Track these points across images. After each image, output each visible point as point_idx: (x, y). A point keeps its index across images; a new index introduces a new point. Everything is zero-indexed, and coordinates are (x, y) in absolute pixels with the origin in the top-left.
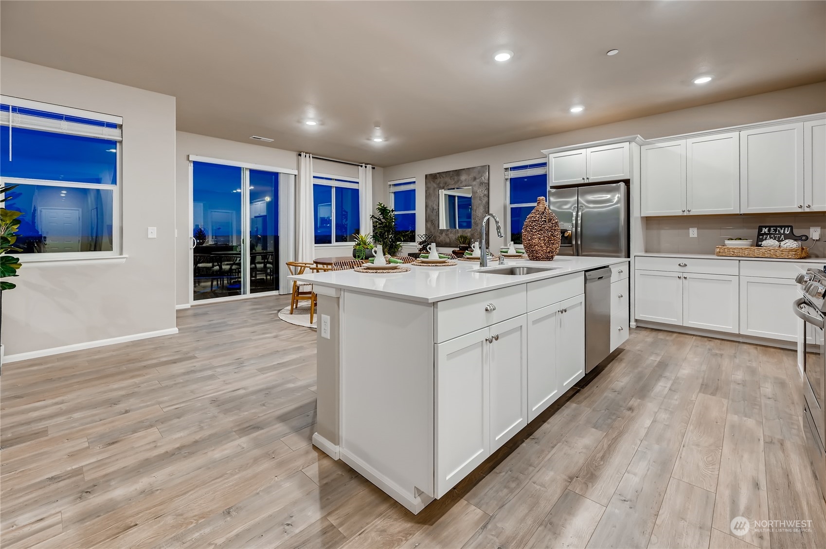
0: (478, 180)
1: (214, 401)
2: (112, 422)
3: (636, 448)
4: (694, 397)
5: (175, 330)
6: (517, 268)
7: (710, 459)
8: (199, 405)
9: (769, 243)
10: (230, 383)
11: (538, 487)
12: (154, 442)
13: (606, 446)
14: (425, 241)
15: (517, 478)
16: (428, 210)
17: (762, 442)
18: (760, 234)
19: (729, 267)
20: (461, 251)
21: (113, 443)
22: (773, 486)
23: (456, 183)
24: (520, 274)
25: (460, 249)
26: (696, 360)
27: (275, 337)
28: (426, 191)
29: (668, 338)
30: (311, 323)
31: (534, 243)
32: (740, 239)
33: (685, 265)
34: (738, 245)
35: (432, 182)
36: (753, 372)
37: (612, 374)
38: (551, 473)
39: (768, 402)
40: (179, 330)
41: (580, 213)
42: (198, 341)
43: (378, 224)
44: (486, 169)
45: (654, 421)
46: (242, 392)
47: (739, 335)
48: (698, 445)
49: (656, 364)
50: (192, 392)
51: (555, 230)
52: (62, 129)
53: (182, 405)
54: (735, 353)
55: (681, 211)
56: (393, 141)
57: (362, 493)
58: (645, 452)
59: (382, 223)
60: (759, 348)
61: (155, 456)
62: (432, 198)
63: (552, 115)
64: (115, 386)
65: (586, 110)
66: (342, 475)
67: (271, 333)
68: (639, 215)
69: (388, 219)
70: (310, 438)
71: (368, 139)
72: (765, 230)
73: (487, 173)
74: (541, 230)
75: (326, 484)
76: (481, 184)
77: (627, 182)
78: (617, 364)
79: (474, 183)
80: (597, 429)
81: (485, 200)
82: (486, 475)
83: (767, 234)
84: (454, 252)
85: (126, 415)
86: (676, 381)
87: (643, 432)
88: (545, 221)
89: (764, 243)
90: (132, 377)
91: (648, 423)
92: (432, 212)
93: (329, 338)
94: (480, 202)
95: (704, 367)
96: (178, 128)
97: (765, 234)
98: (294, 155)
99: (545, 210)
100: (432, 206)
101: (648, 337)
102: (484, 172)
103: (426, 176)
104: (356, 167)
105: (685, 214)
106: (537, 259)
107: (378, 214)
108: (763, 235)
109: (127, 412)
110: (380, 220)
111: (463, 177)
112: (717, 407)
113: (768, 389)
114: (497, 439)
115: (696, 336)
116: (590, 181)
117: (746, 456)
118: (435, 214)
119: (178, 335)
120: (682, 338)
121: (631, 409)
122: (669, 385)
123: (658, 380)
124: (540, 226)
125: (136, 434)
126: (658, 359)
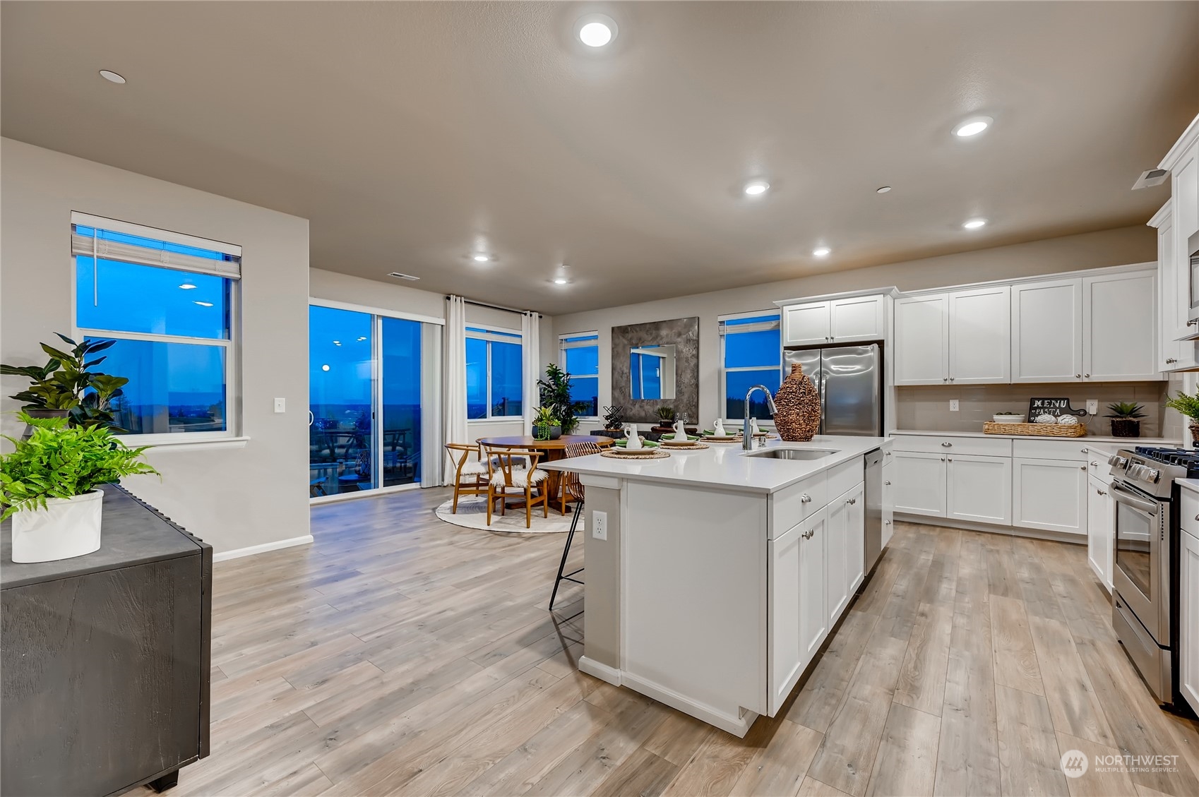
0: (684, 336)
1: (421, 625)
2: (303, 657)
3: (947, 656)
4: (986, 600)
5: (309, 538)
6: (782, 450)
7: (1027, 663)
8: (405, 631)
9: (1045, 418)
10: (426, 605)
11: (861, 702)
12: (377, 677)
13: (914, 656)
14: (612, 414)
15: (833, 694)
16: (616, 374)
17: (1073, 644)
18: (1032, 408)
19: (1000, 447)
20: (663, 428)
21: (324, 682)
22: (1100, 689)
23: (655, 338)
24: (785, 458)
25: (662, 426)
26: (972, 557)
27: (451, 543)
28: (613, 349)
29: (931, 533)
30: (488, 525)
31: (791, 420)
32: (1010, 414)
33: (950, 445)
34: (1009, 420)
35: (621, 338)
36: (1037, 569)
37: (887, 577)
38: (869, 687)
39: (1065, 601)
40: (315, 537)
41: (824, 381)
42: (348, 551)
43: (546, 391)
44: (695, 322)
45: (954, 627)
46: (450, 614)
47: (1012, 528)
48: (1009, 650)
49: (930, 563)
50: (384, 615)
51: (816, 404)
52: (162, 262)
53: (383, 633)
54: (1012, 549)
55: (942, 379)
56: (581, 283)
57: (669, 719)
58: (958, 660)
59: (553, 390)
60: (1034, 541)
61: (390, 694)
62: (622, 358)
63: (789, 259)
64: (275, 612)
65: (832, 253)
66: (634, 702)
67: (441, 539)
68: (892, 385)
69: (560, 385)
70: (572, 663)
71: (548, 281)
72: (1038, 403)
73: (697, 327)
74: (799, 404)
75: (622, 713)
76: (688, 341)
77: (881, 344)
78: (887, 564)
79: (679, 340)
80: (895, 637)
81: (693, 362)
82: (799, 693)
83: (1040, 408)
84: (652, 429)
85: (313, 648)
86: (959, 581)
87: (947, 639)
88: (805, 393)
89: (1039, 419)
90: (290, 601)
91: (948, 629)
92: (622, 377)
93: (606, 539)
94: (687, 364)
95: (984, 566)
96: (313, 265)
97: (1038, 407)
98: (439, 299)
99: (803, 379)
100: (621, 368)
101: (911, 533)
102: (692, 326)
103: (613, 329)
104: (519, 315)
105: (947, 383)
106: (794, 439)
107: (547, 379)
108: (1036, 409)
109: (313, 644)
110: (550, 387)
111: (664, 332)
112: (1015, 609)
113: (1059, 587)
114: (809, 649)
115: (962, 529)
116: (836, 341)
117: (1062, 658)
118: (625, 379)
119: (313, 545)
120: (948, 533)
121: (923, 614)
122: (954, 586)
123: (940, 581)
124: (798, 399)
125: (345, 670)
126: (931, 558)
